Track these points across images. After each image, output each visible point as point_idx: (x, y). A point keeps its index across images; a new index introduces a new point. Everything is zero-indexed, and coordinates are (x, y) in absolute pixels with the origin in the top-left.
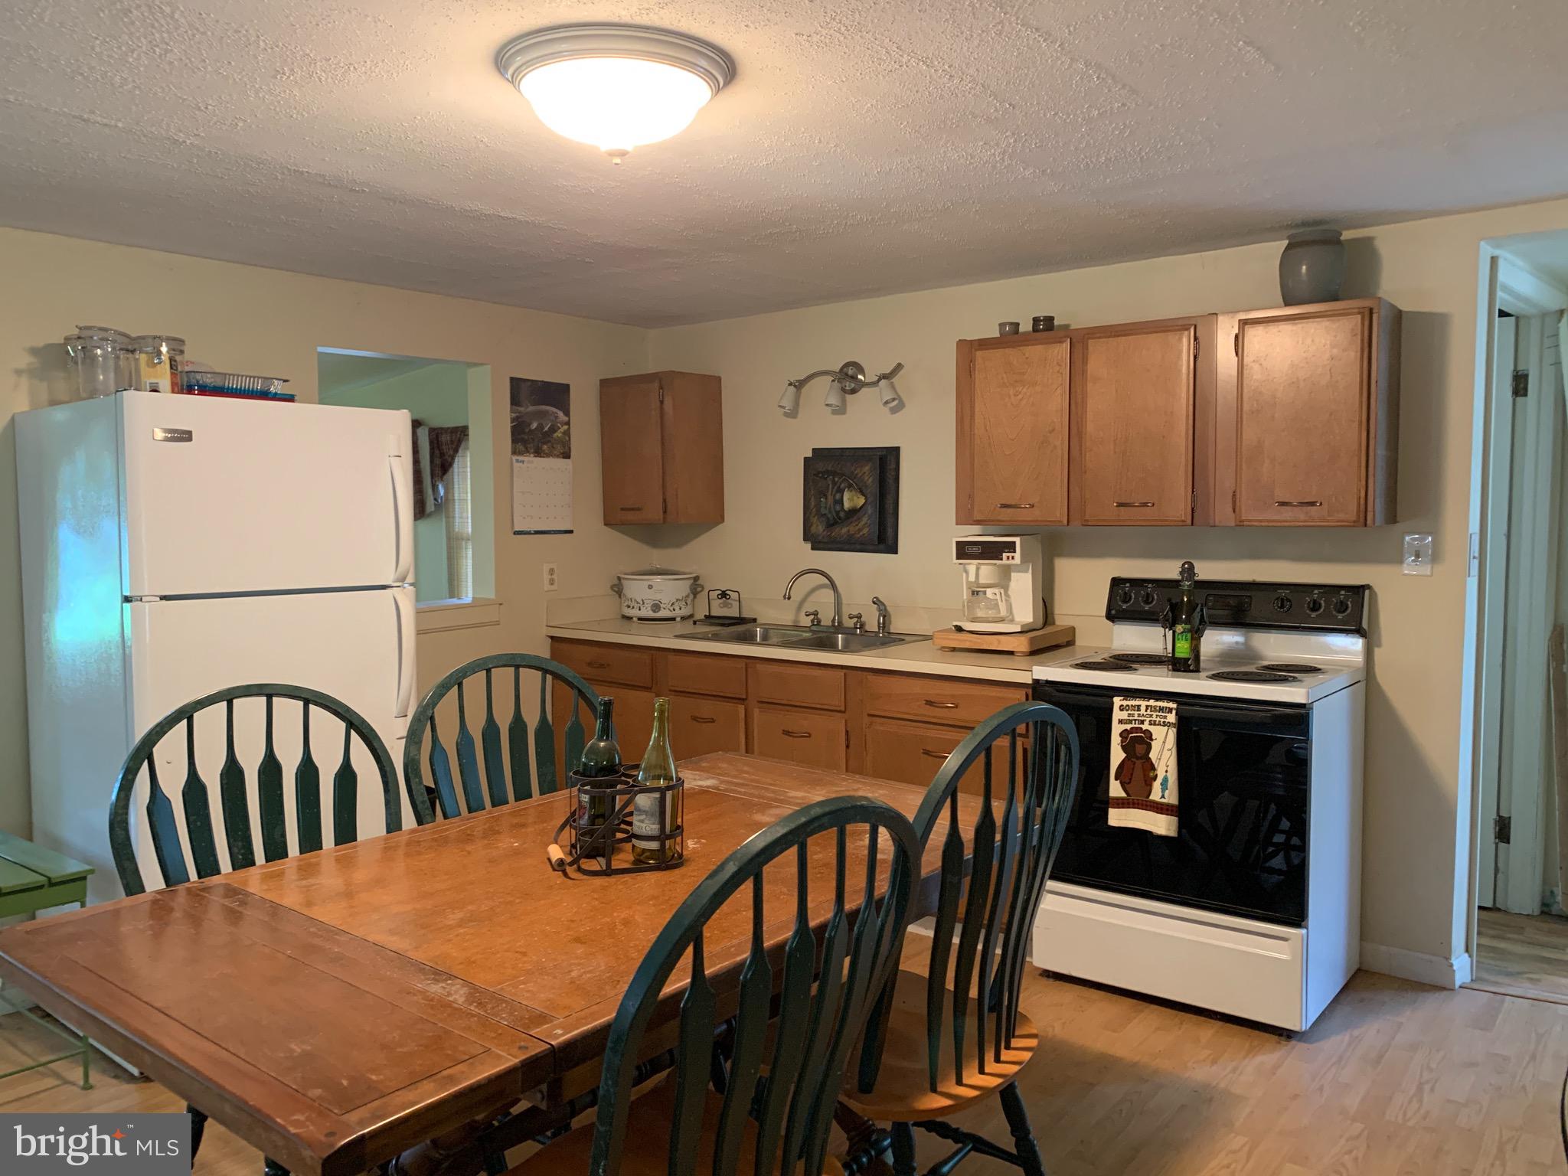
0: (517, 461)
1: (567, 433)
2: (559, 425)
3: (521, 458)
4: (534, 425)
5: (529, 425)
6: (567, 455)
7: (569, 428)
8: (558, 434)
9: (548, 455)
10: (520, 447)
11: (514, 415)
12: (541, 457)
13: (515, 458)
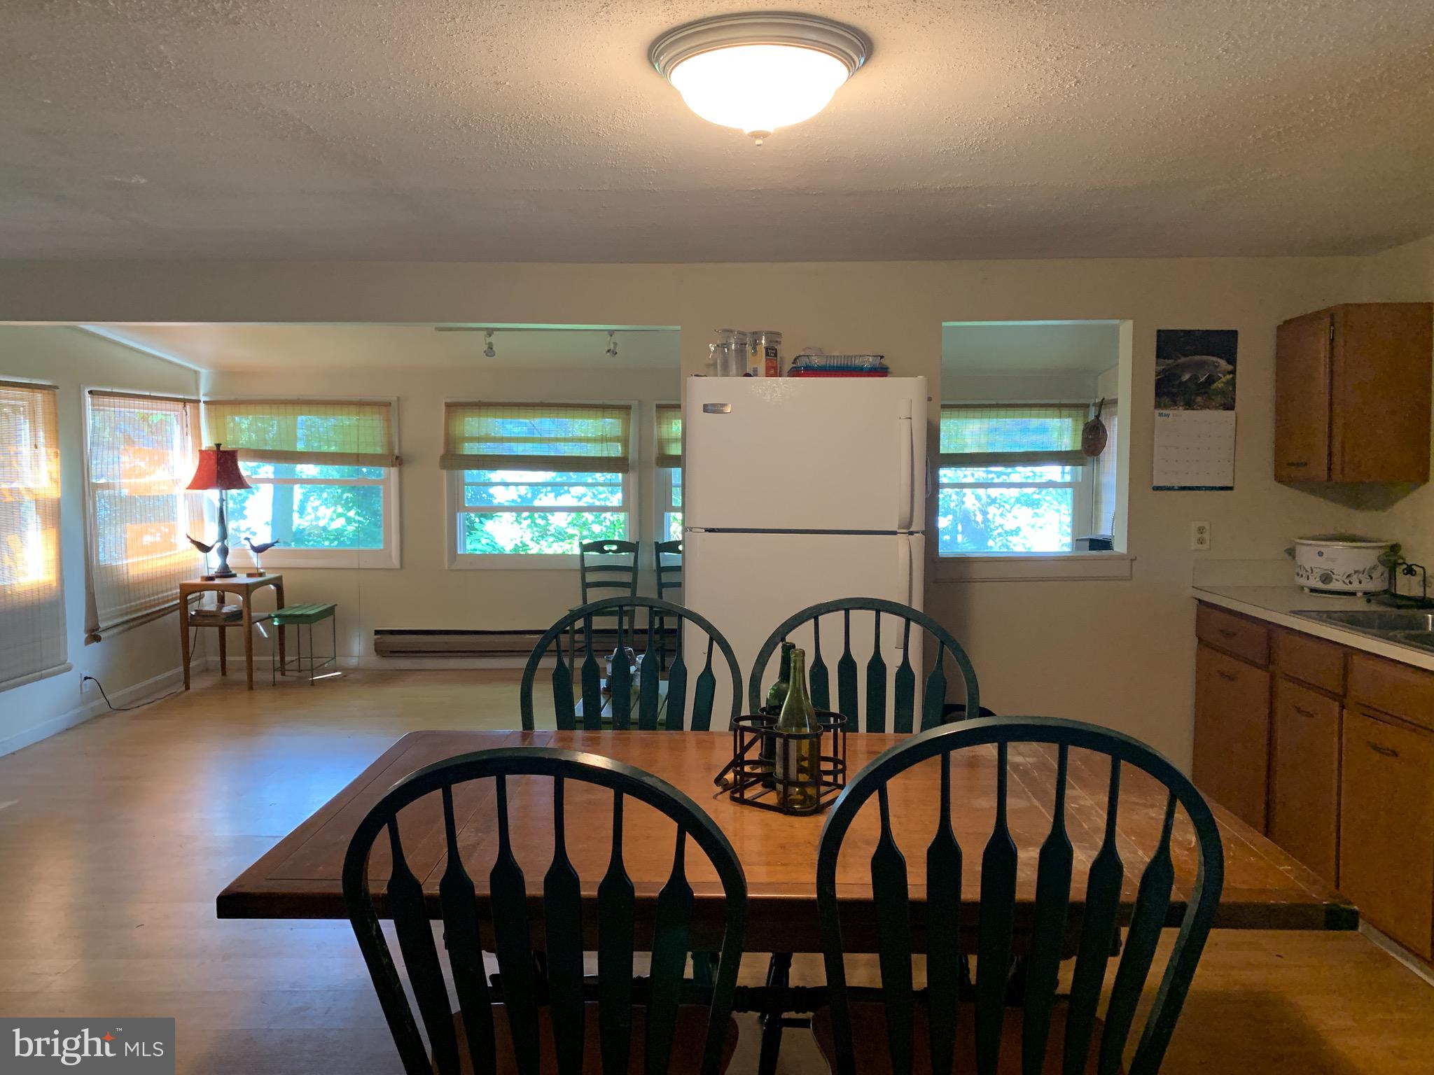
0: (1161, 415)
1: (1232, 383)
2: (1220, 375)
3: (1165, 412)
4: (1186, 377)
5: (1180, 377)
6: (1229, 406)
7: (1234, 379)
8: (1218, 385)
9: (1203, 408)
10: (1166, 400)
11: (1159, 368)
12: (1194, 409)
13: (1157, 412)
